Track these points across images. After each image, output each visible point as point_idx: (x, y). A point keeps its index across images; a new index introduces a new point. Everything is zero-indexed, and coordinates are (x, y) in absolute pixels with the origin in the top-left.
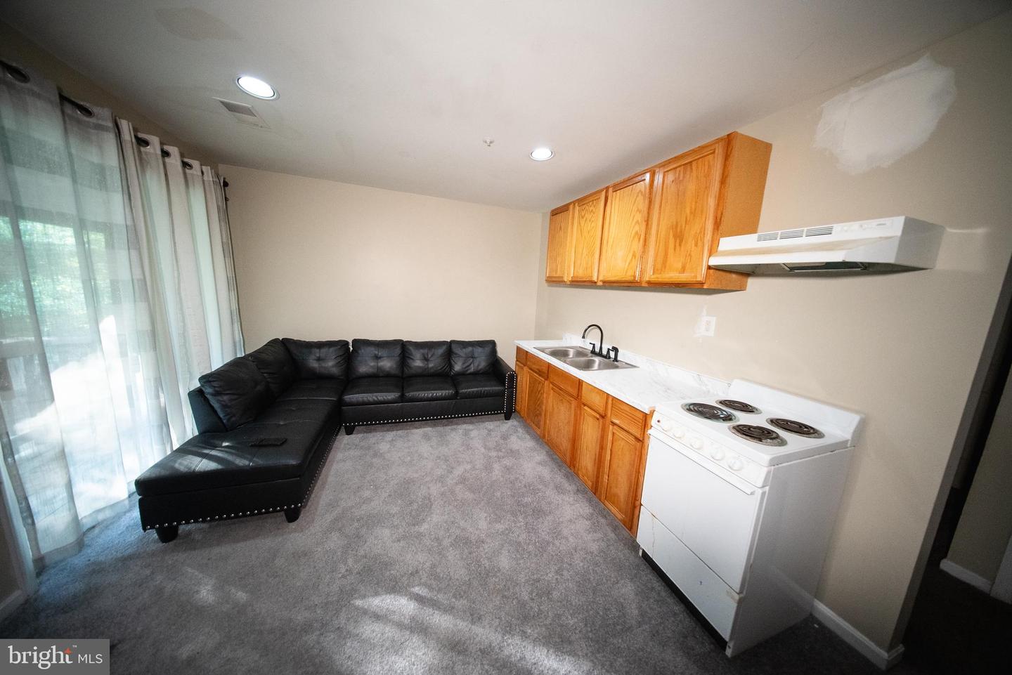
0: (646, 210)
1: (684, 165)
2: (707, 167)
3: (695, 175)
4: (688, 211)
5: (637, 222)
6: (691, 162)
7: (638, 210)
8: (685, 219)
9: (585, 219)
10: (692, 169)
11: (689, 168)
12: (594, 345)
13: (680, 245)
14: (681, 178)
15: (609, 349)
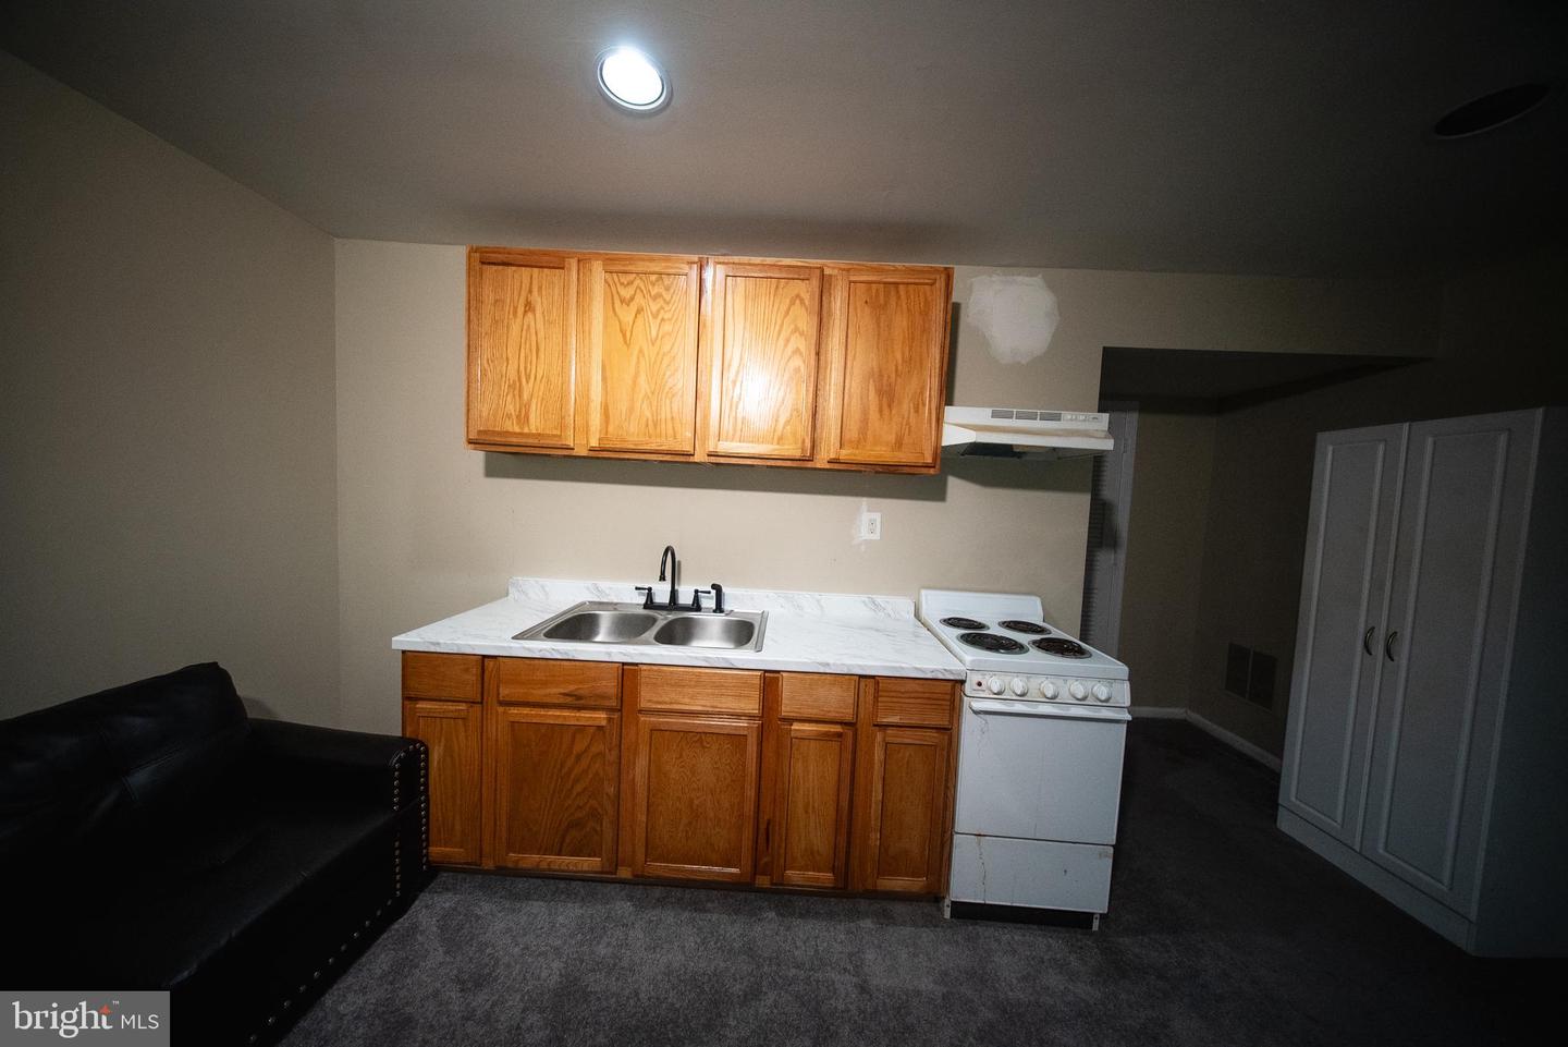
0: (814, 332)
1: (885, 283)
2: (922, 300)
3: (904, 306)
4: (899, 356)
5: (797, 351)
6: (897, 284)
7: (796, 330)
8: (894, 368)
9: (634, 307)
10: (898, 292)
11: (893, 293)
12: (650, 589)
13: (889, 406)
14: (882, 302)
15: (697, 591)
